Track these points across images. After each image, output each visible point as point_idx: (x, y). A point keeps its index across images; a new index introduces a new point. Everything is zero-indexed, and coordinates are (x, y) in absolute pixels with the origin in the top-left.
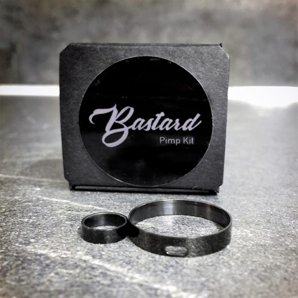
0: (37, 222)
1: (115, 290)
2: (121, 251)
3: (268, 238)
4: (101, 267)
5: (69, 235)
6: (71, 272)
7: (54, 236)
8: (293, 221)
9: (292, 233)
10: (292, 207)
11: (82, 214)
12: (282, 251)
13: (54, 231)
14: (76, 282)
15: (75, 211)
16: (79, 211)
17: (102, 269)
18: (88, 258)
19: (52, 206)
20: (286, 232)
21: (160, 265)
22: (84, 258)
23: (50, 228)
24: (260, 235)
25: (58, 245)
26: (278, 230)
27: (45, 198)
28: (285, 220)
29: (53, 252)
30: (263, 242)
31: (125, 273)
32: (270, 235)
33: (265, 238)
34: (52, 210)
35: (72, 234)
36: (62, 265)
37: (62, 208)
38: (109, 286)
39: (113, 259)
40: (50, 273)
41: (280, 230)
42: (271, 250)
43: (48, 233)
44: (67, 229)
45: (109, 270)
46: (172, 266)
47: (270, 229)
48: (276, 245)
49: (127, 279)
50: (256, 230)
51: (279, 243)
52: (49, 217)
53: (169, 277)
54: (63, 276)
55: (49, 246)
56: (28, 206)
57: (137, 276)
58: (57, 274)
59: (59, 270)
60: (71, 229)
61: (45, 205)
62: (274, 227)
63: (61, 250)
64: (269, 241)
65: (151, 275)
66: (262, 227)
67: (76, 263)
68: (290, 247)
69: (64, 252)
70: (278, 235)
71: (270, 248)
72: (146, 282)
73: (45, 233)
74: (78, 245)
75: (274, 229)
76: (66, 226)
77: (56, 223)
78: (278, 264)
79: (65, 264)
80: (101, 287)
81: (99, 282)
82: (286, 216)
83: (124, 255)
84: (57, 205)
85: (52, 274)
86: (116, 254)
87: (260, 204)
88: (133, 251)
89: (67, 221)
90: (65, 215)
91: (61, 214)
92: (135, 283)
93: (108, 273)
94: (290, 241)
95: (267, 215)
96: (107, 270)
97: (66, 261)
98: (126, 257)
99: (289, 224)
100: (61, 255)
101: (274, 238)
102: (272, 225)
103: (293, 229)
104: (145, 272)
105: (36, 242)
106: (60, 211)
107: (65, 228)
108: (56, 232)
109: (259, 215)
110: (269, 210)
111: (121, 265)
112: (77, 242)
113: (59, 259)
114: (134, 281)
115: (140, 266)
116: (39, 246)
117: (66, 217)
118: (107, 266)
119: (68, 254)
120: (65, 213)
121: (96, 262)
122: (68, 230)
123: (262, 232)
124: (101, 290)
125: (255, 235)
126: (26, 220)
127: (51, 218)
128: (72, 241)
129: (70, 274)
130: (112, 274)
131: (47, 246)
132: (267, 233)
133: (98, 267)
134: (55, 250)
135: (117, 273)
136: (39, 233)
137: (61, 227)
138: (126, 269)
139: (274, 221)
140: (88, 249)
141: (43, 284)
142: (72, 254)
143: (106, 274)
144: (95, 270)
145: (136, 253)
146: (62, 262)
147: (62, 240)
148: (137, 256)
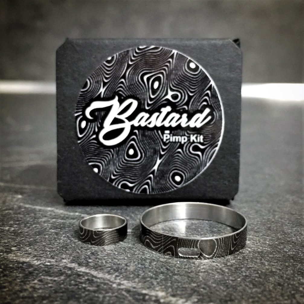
0: (18, 230)
1: (101, 296)
2: (109, 258)
3: (266, 245)
4: (87, 274)
5: (54, 243)
6: (56, 279)
7: (38, 244)
8: (295, 229)
9: (292, 240)
10: (296, 214)
11: (68, 222)
12: (279, 257)
13: (37, 240)
14: (61, 288)
15: (60, 219)
16: (64, 219)
17: (88, 276)
18: (73, 265)
19: (35, 214)
20: (286, 240)
21: (150, 272)
22: (69, 265)
23: (33, 236)
24: (258, 242)
25: (42, 253)
26: (278, 237)
27: (27, 206)
28: (286, 227)
29: (37, 259)
30: (261, 249)
31: (112, 279)
32: (268, 242)
33: (263, 245)
34: (35, 218)
35: (57, 243)
36: (46, 272)
37: (46, 216)
38: (95, 292)
39: (100, 266)
40: (33, 280)
41: (280, 237)
42: (268, 257)
43: (31, 241)
44: (51, 237)
45: (96, 277)
46: (162, 273)
47: (269, 236)
48: (274, 252)
49: (114, 285)
50: (255, 237)
51: (277, 250)
52: (32, 225)
53: (158, 283)
54: (47, 283)
55: (32, 254)
56: (8, 214)
57: (125, 282)
58: (40, 281)
59: (43, 277)
60: (56, 237)
61: (28, 213)
62: (274, 234)
63: (45, 258)
64: (266, 248)
65: (139, 282)
66: (261, 234)
67: (61, 270)
68: (288, 254)
69: (47, 259)
70: (277, 243)
71: (267, 255)
72: (134, 288)
73: (28, 241)
74: (63, 253)
75: (274, 236)
76: (51, 234)
77: (39, 231)
78: (274, 270)
79: (50, 271)
80: (87, 293)
81: (84, 288)
82: (288, 223)
83: (113, 262)
84: (41, 213)
85: (36, 281)
86: (104, 261)
87: (261, 211)
88: (122, 259)
89: (52, 229)
90: (49, 223)
91: (45, 222)
92: (122, 289)
93: (95, 280)
94: (289, 248)
95: (268, 222)
96: (93, 276)
97: (51, 268)
98: (114, 264)
99: (290, 231)
100: (45, 262)
101: (272, 245)
102: (272, 232)
103: (294, 236)
104: (133, 278)
105: (18, 250)
106: (44, 219)
107: (49, 237)
108: (39, 240)
109: (259, 223)
110: (271, 218)
111: (109, 273)
112: (62, 250)
113: (43, 266)
114: (122, 287)
115: (128, 273)
116: (22, 254)
117: (50, 225)
118: (94, 273)
119: (53, 262)
120: (49, 221)
121: (83, 269)
122: (53, 238)
123: (261, 239)
124: (86, 295)
125: (253, 242)
126: (7, 228)
127: (34, 226)
128: (56, 249)
129: (55, 281)
130: (98, 280)
131: (30, 254)
132: (265, 240)
133: (84, 274)
134: (38, 258)
135: (104, 280)
136: (21, 241)
137: (45, 235)
138: (114, 276)
139: (275, 228)
140: (74, 257)
141: (26, 290)
142: (56, 261)
143: (92, 280)
144: (81, 277)
145: (125, 260)
146: (46, 269)
147: (46, 248)
148: (125, 263)
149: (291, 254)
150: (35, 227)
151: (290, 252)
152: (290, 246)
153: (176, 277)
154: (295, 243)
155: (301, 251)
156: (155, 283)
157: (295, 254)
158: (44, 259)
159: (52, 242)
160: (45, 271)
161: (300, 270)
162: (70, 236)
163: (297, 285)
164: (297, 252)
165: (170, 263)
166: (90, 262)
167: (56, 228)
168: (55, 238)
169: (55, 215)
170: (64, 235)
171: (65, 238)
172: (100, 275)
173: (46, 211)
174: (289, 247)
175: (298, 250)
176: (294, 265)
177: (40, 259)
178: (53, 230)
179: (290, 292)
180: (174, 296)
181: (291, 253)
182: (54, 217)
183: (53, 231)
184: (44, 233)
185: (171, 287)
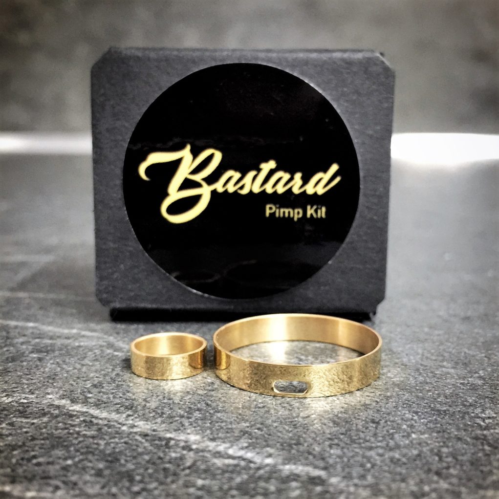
1: (102, 442)
2: (120, 392)
4: (83, 413)
5: (34, 373)
6: (35, 421)
7: (10, 374)
8: (409, 346)
9: (402, 361)
11: (59, 343)
13: (8, 368)
14: (42, 434)
16: (54, 339)
17: (85, 416)
18: (63, 402)
21: (180, 409)
22: (56, 403)
23: (3, 363)
25: (16, 386)
28: (396, 344)
29: (7, 396)
31: (122, 420)
34: (8, 338)
35: (40, 372)
36: (21, 412)
37: (24, 335)
38: (93, 437)
39: (105, 403)
44: (31, 364)
45: (96, 418)
46: (199, 410)
49: (124, 428)
53: (191, 424)
57: (141, 423)
58: (12, 424)
59: (14, 419)
60: (39, 363)
65: (163, 422)
67: (43, 410)
69: (24, 395)
72: (154, 431)
74: (48, 386)
76: (31, 361)
77: (13, 356)
78: (368, 402)
79: (26, 411)
80: (81, 439)
81: (78, 433)
83: (125, 397)
86: (111, 396)
88: (140, 392)
89: (33, 354)
90: (31, 345)
91: (22, 343)
92: (136, 433)
93: (95, 421)
96: (93, 417)
97: (28, 407)
98: (127, 399)
100: (20, 399)
104: (154, 418)
106: (21, 340)
107: (28, 364)
108: (12, 369)
111: (118, 411)
112: (48, 382)
113: (16, 405)
114: (135, 430)
115: (147, 411)
117: (32, 347)
118: (95, 412)
119: (32, 398)
120: (30, 342)
121: (77, 407)
122: (34, 366)
124: (80, 442)
127: (5, 349)
128: (39, 381)
129: (33, 424)
130: (100, 422)
133: (79, 414)
134: (9, 393)
135: (109, 421)
137: (22, 362)
138: (124, 415)
140: (65, 391)
142: (37, 397)
143: (91, 422)
144: (74, 418)
146: (21, 408)
147: (22, 379)
148: (144, 398)
149: (397, 381)
150: (7, 351)
151: (396, 377)
152: (397, 370)
153: (219, 415)
154: (406, 365)
155: (412, 376)
156: (187, 424)
157: (403, 380)
158: (18, 395)
159: (32, 371)
160: (19, 410)
161: (407, 402)
162: (61, 362)
163: (399, 422)
164: (407, 377)
165: (212, 396)
166: (90, 398)
167: (39, 351)
168: (37, 366)
169: (40, 334)
170: (51, 362)
171: (54, 366)
172: (104, 415)
173: (27, 328)
174: (396, 372)
175: (409, 374)
176: (398, 395)
177: (11, 395)
178: (35, 354)
179: (388, 431)
180: (213, 440)
181: (398, 379)
182: (38, 336)
183: (35, 356)
184: (21, 359)
185: (211, 429)
